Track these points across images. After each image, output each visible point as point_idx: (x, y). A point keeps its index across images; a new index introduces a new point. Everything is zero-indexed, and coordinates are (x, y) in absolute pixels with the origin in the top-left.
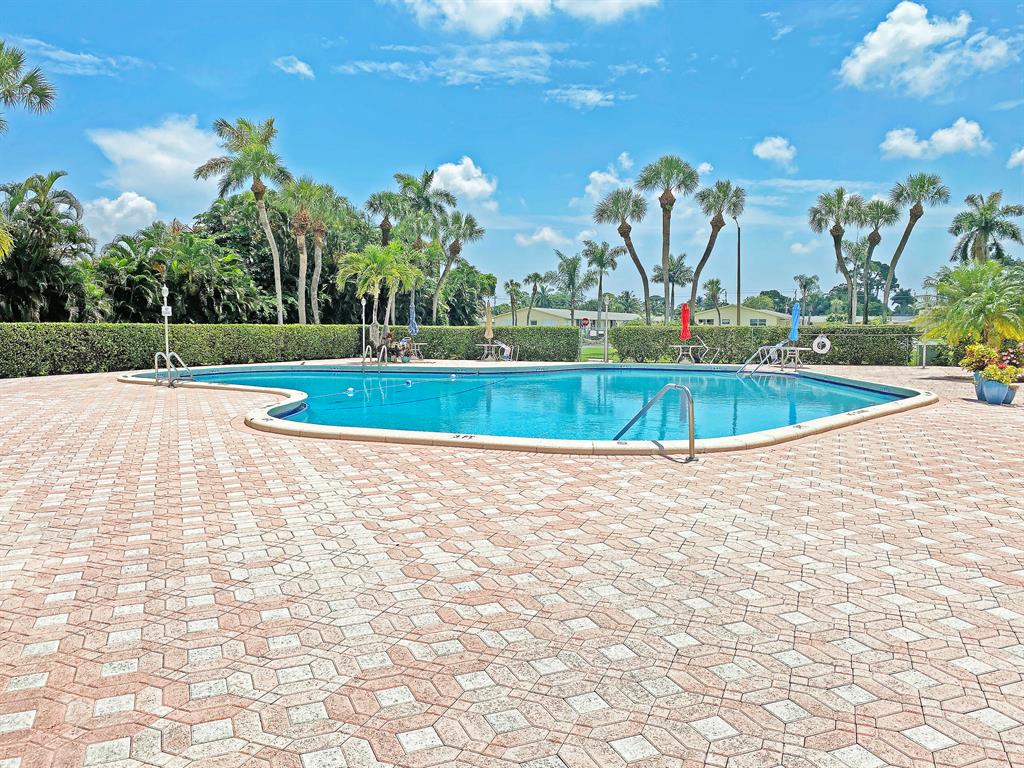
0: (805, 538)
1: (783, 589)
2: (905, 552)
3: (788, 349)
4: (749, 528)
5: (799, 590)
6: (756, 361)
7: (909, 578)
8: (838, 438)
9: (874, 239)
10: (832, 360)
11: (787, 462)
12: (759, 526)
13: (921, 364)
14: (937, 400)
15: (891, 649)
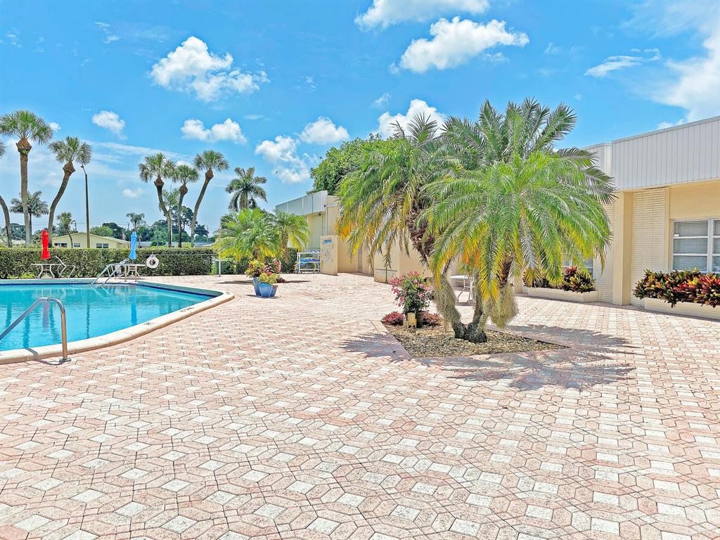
0: (169, 413)
1: (161, 462)
2: (240, 409)
3: (129, 265)
4: (124, 414)
5: (173, 460)
6: (106, 275)
7: (247, 429)
8: (176, 329)
9: (183, 191)
10: (160, 273)
11: (144, 352)
12: (132, 410)
13: (218, 274)
14: (234, 297)
15: (249, 492)
